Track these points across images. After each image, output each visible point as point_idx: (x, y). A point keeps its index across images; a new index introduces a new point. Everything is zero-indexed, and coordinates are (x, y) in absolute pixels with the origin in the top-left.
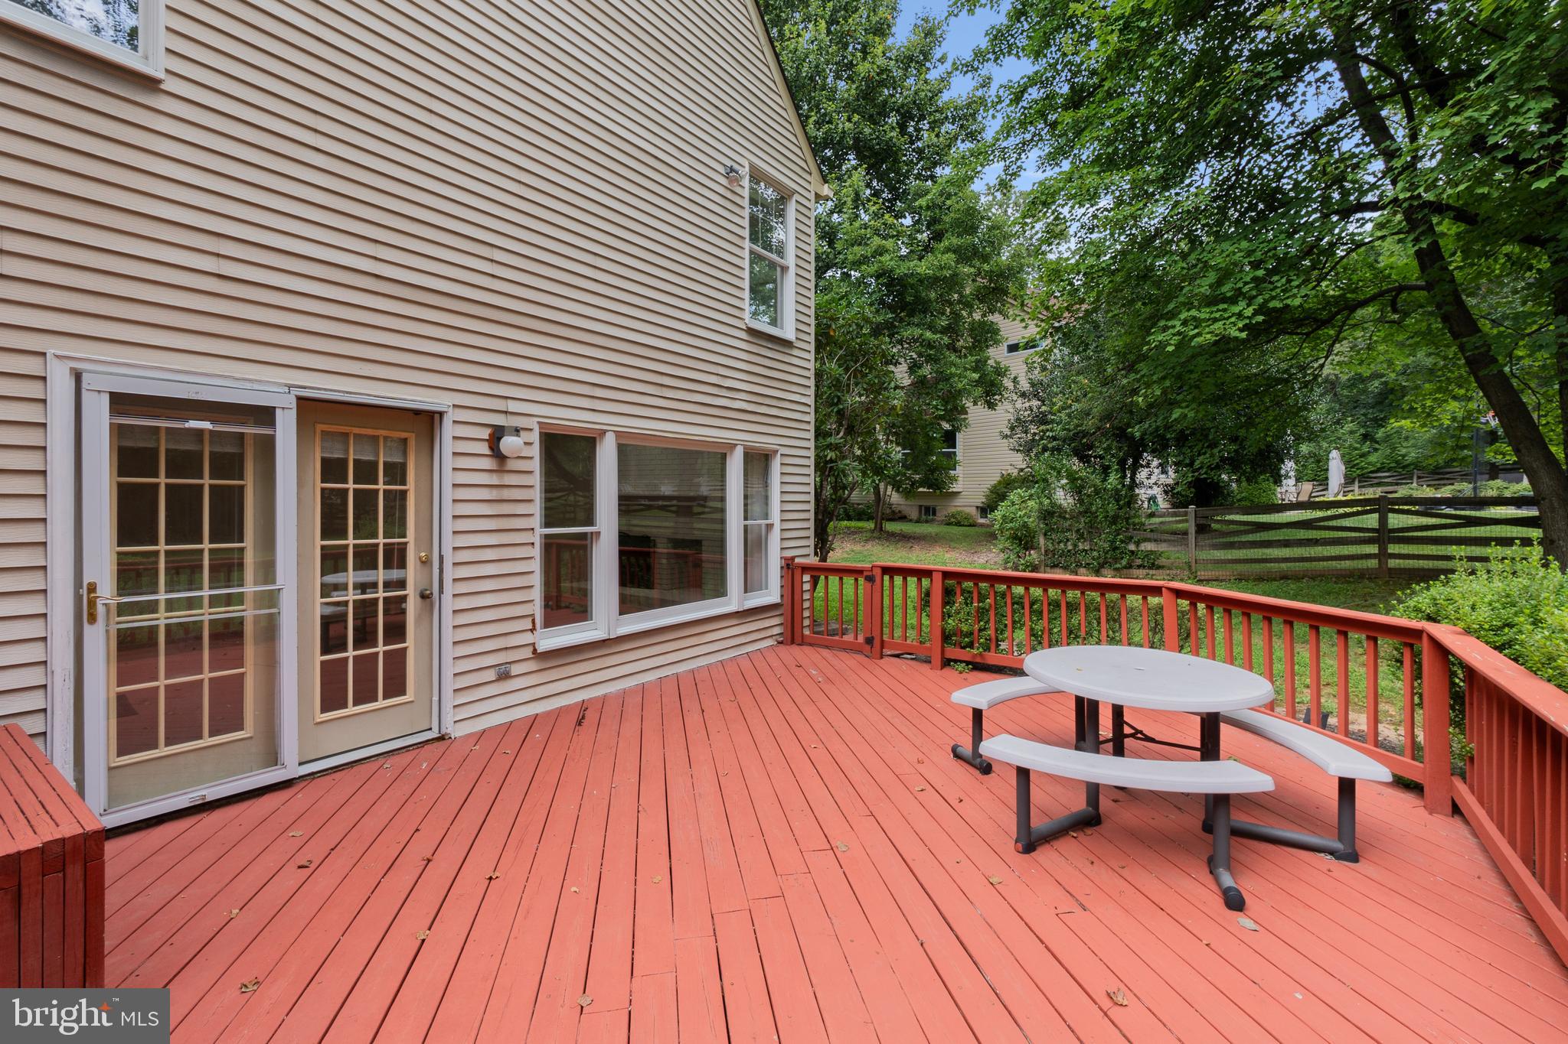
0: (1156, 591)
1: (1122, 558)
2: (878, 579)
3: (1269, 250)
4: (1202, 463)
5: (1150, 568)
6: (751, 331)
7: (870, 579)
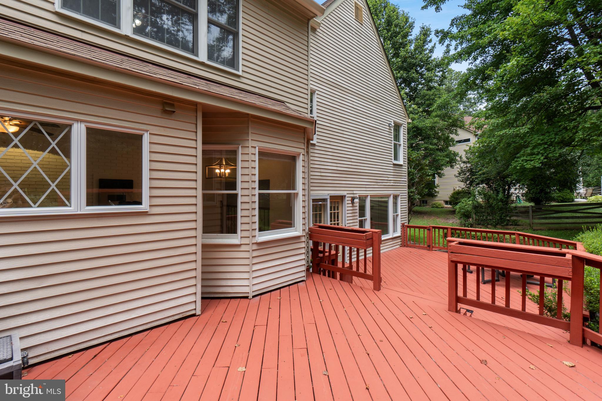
0: (514, 234)
1: (504, 222)
2: (431, 229)
3: (549, 139)
4: (533, 192)
5: (515, 225)
6: (394, 164)
7: (429, 230)
